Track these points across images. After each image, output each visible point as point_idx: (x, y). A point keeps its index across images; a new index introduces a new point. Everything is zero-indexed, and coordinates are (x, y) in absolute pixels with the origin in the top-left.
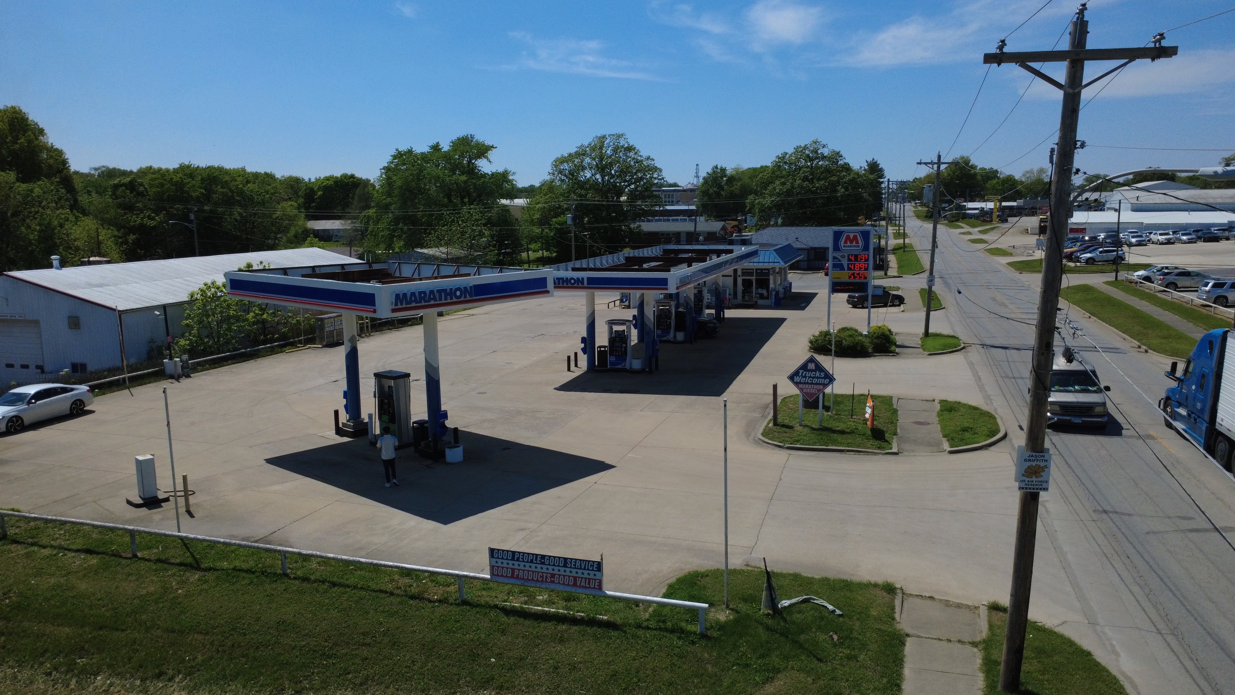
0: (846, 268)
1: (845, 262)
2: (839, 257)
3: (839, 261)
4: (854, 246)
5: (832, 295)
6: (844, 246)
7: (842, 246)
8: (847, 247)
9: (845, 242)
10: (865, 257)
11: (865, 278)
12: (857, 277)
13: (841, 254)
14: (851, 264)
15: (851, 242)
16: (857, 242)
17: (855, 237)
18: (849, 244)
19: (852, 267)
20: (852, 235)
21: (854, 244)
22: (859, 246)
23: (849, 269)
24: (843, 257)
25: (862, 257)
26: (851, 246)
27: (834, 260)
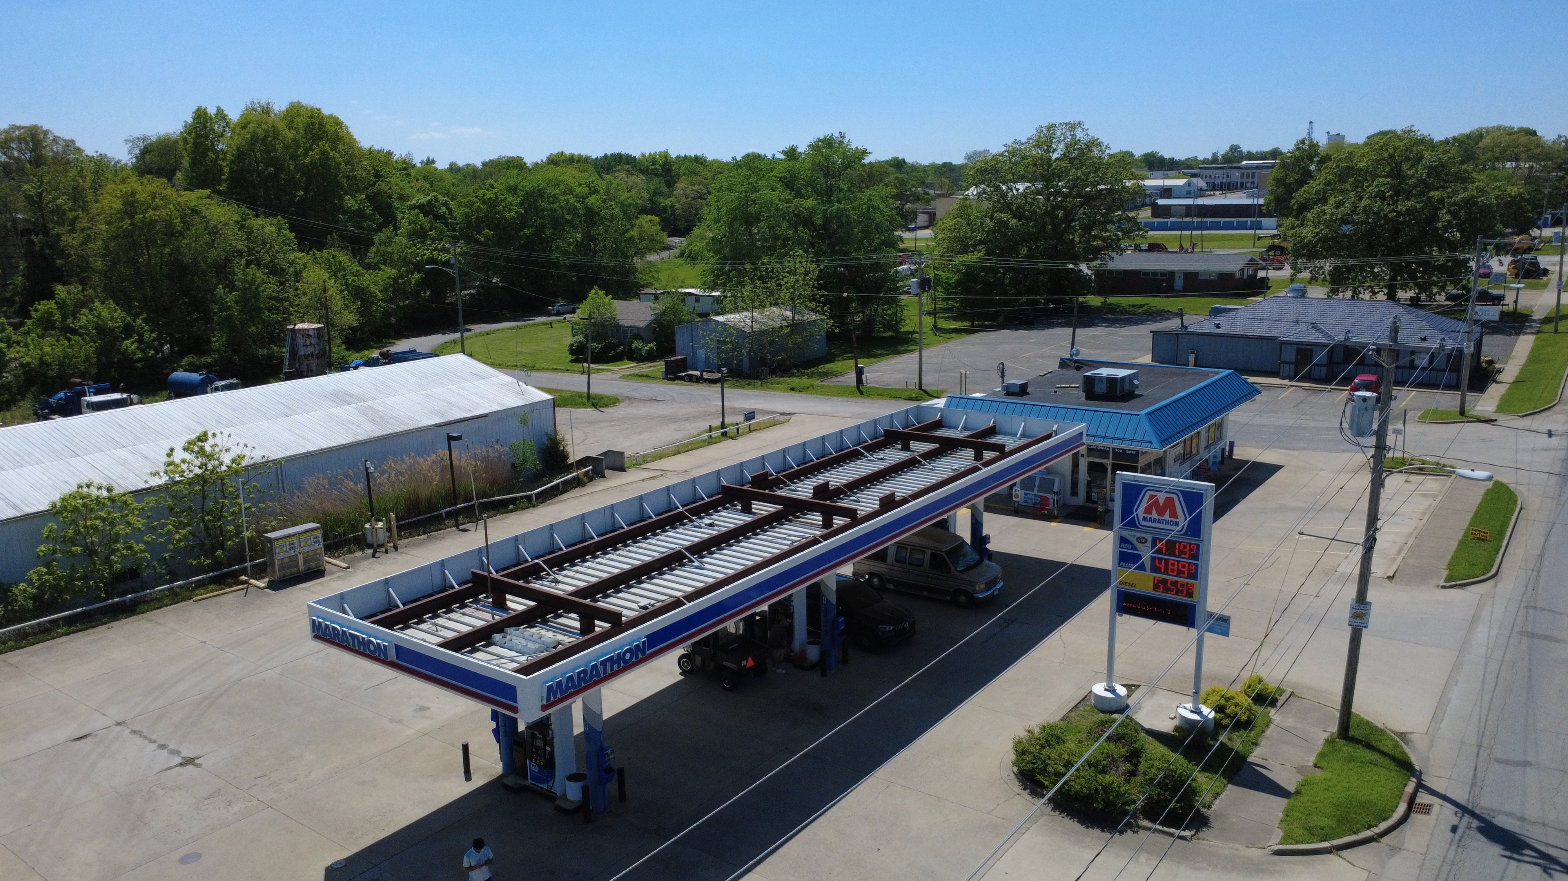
0: (1148, 565)
1: (1147, 554)
2: (1134, 540)
3: (1134, 548)
4: (1168, 523)
5: (1118, 618)
6: (1145, 519)
7: (1141, 518)
8: (1150, 520)
9: (1148, 510)
10: (1191, 550)
11: (1190, 595)
12: (1172, 590)
13: (1138, 535)
14: (1160, 559)
15: (1161, 513)
16: (1174, 514)
17: (1169, 502)
18: (1154, 515)
19: (1162, 566)
20: (1162, 497)
21: (1167, 517)
22: (1177, 524)
23: (1155, 569)
24: (1142, 541)
25: (1185, 547)
26: (1159, 521)
27: (1123, 545)
